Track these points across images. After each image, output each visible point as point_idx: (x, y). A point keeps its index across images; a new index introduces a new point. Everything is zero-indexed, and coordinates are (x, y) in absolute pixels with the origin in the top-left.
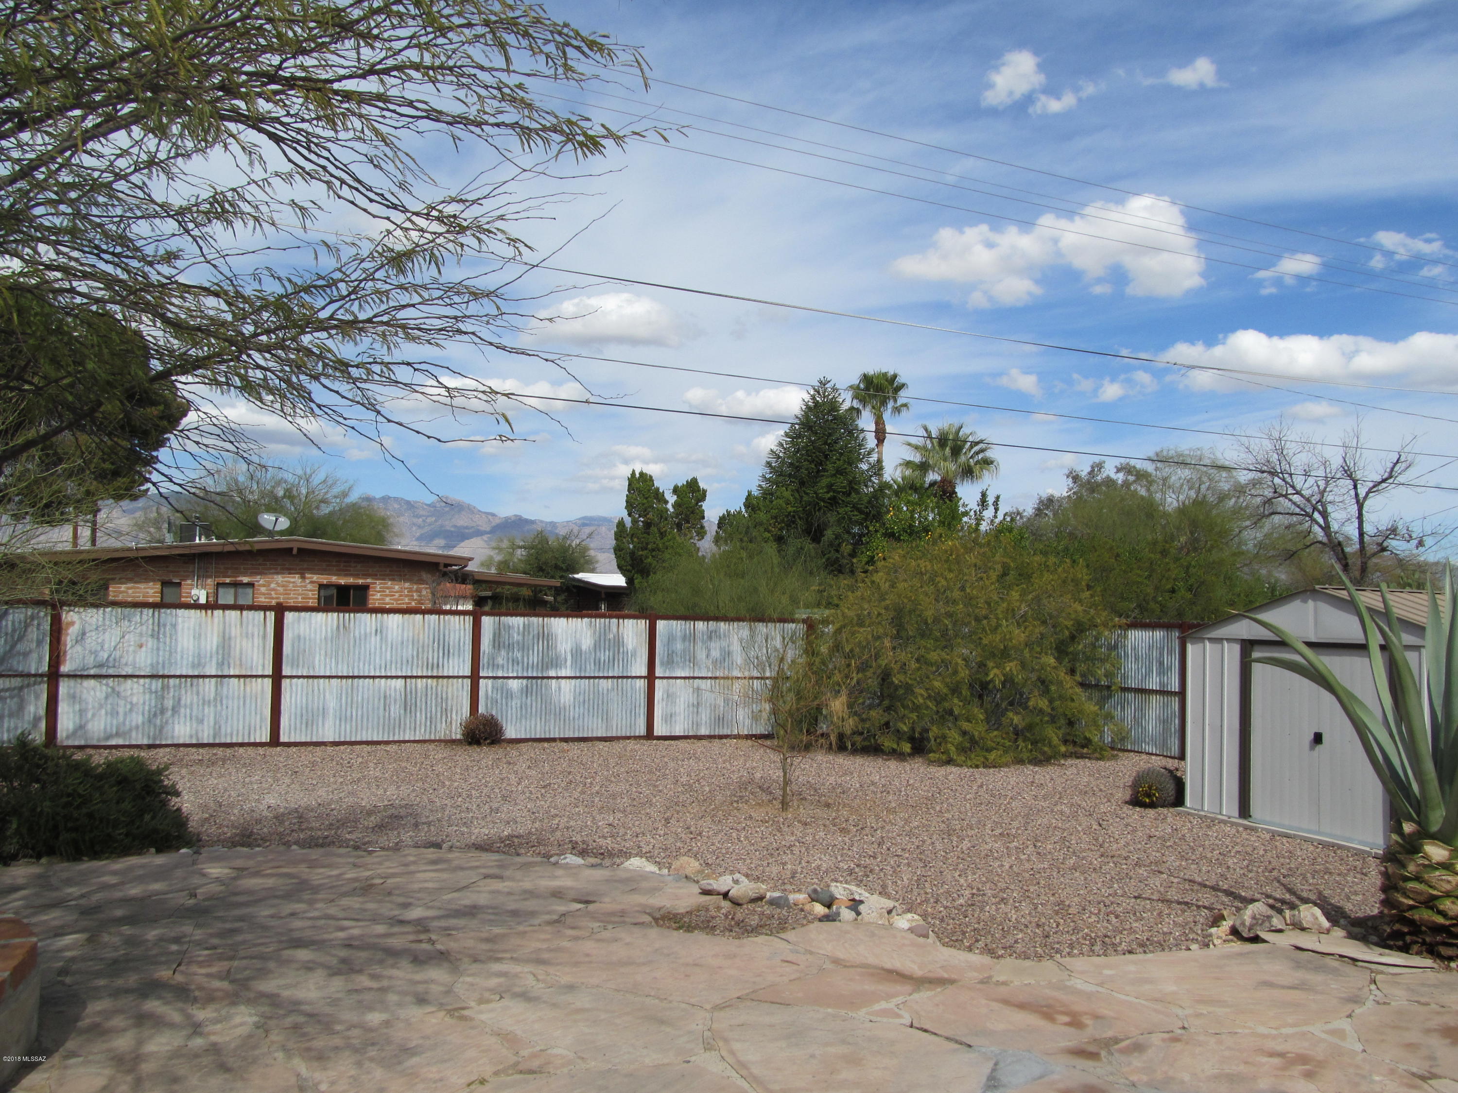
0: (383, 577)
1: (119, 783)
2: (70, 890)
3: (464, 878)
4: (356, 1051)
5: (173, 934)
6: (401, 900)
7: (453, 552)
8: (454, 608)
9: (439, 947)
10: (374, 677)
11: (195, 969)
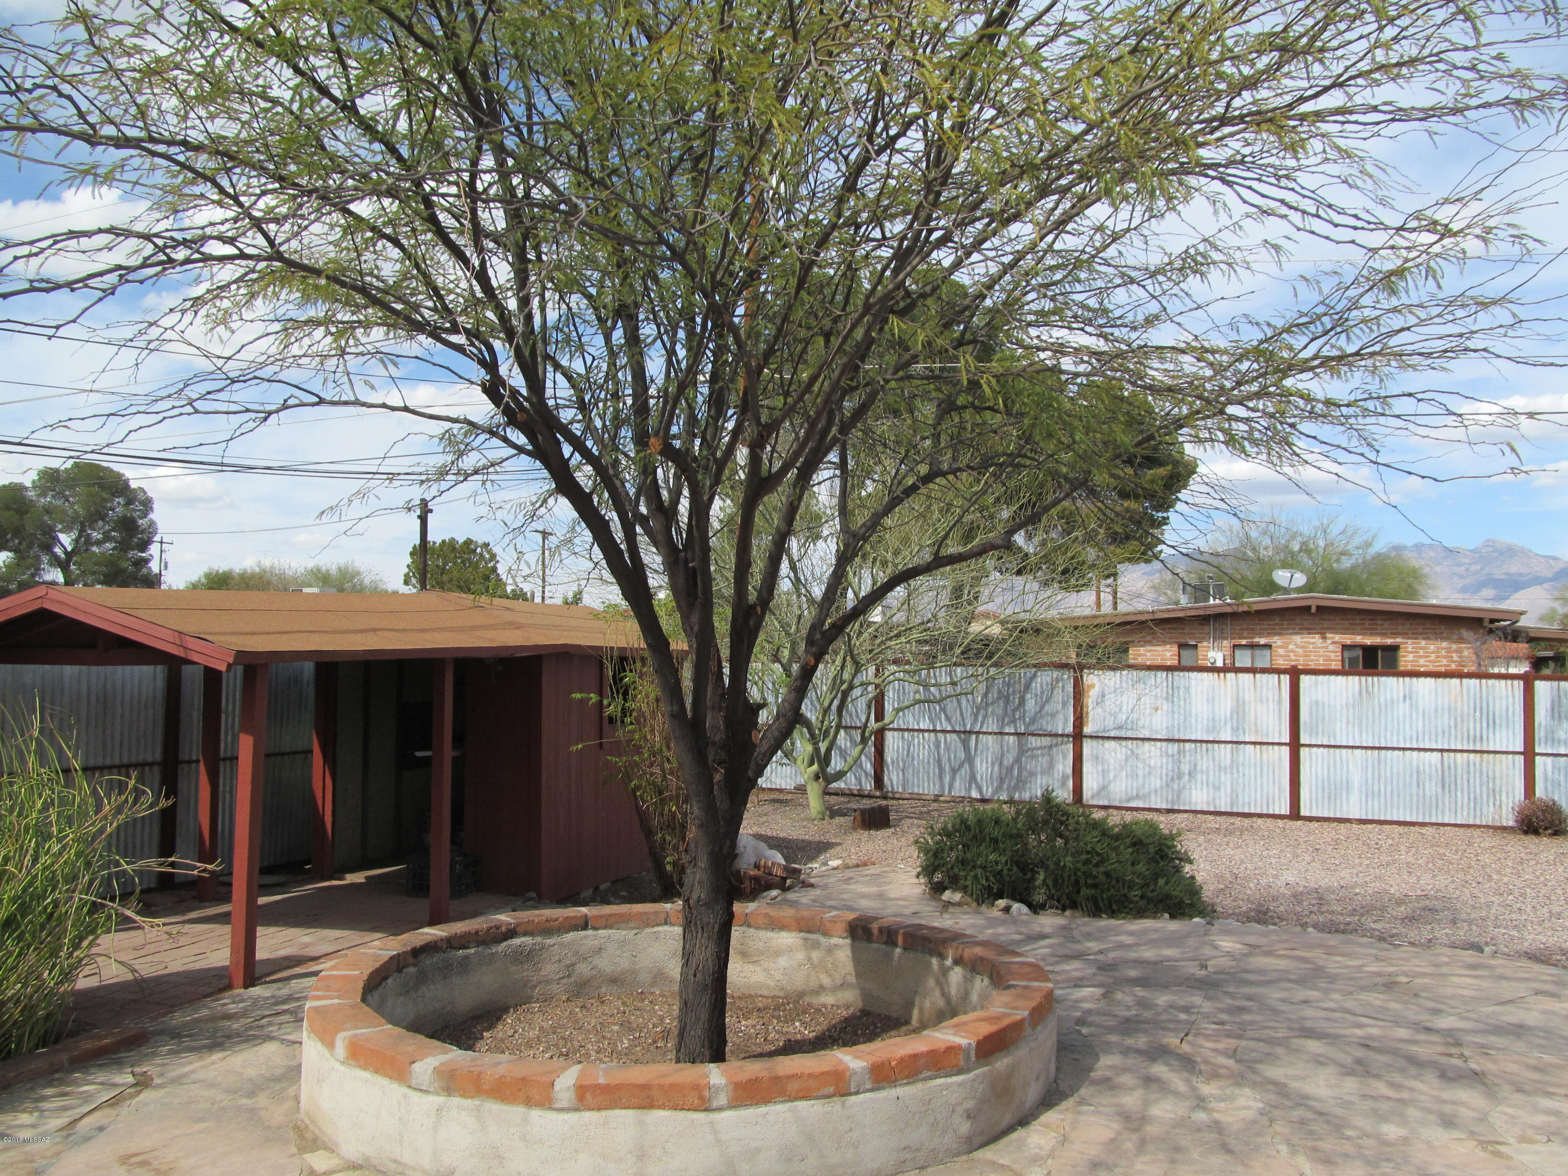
0: (1415, 636)
1: (1134, 845)
2: (1090, 944)
3: (1508, 990)
4: (1368, 1162)
5: (1182, 1003)
6: (1431, 1004)
7: (1504, 606)
8: (1503, 671)
9: (1473, 1066)
10: (1404, 749)
11: (1201, 1041)
